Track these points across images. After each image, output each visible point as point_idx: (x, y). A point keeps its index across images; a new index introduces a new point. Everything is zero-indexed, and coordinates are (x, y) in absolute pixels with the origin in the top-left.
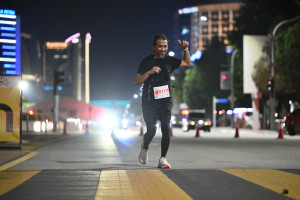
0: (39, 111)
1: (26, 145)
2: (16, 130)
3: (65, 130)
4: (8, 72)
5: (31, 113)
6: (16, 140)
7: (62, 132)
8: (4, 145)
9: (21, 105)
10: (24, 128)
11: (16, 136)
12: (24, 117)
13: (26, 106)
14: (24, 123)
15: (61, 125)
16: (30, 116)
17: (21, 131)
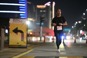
0: (34, 33)
1: (29, 46)
2: (25, 40)
3: (44, 40)
4: (22, 17)
5: (31, 33)
6: (25, 45)
7: (43, 41)
8: (20, 47)
9: (27, 31)
10: (28, 40)
11: (25, 43)
12: (28, 35)
13: (29, 31)
14: (28, 38)
15: (43, 39)
16: (31, 35)
17: (27, 41)
